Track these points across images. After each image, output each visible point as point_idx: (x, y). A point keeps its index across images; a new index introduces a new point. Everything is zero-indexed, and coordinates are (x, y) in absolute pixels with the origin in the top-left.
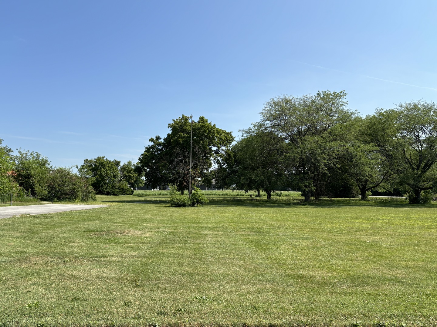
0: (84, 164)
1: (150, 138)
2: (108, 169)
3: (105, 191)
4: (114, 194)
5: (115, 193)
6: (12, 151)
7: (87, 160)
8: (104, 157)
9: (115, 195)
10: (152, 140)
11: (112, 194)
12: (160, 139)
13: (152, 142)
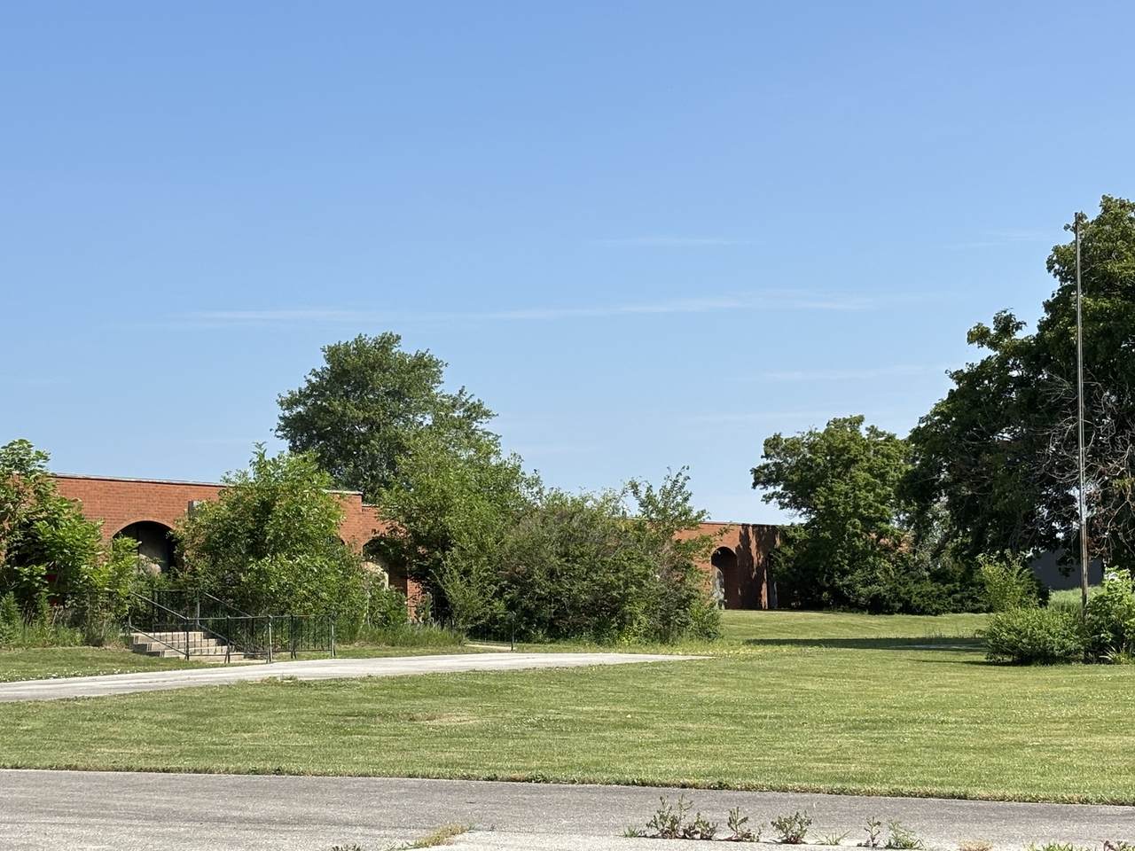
0: (765, 461)
1: (971, 326)
2: (862, 483)
3: (863, 591)
4: (908, 609)
5: (916, 600)
6: (487, 414)
7: (777, 438)
8: (860, 420)
9: (913, 613)
10: (979, 336)
11: (898, 605)
12: (1018, 326)
13: (982, 344)
